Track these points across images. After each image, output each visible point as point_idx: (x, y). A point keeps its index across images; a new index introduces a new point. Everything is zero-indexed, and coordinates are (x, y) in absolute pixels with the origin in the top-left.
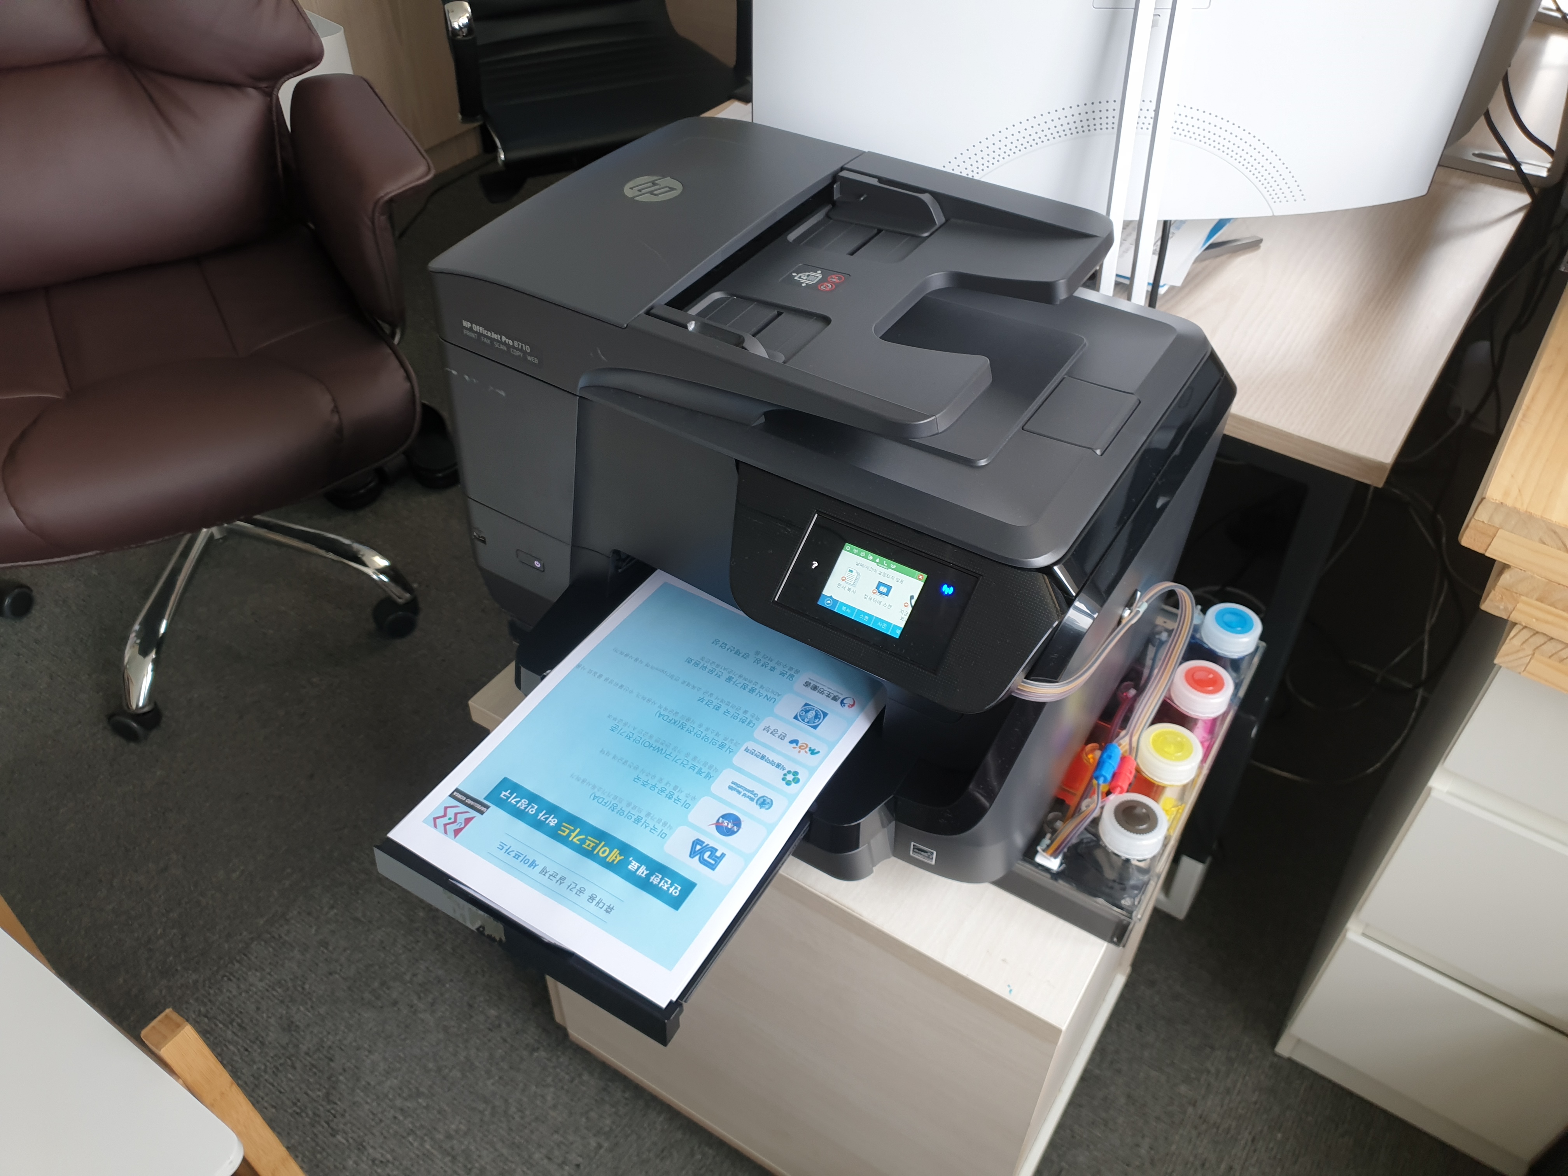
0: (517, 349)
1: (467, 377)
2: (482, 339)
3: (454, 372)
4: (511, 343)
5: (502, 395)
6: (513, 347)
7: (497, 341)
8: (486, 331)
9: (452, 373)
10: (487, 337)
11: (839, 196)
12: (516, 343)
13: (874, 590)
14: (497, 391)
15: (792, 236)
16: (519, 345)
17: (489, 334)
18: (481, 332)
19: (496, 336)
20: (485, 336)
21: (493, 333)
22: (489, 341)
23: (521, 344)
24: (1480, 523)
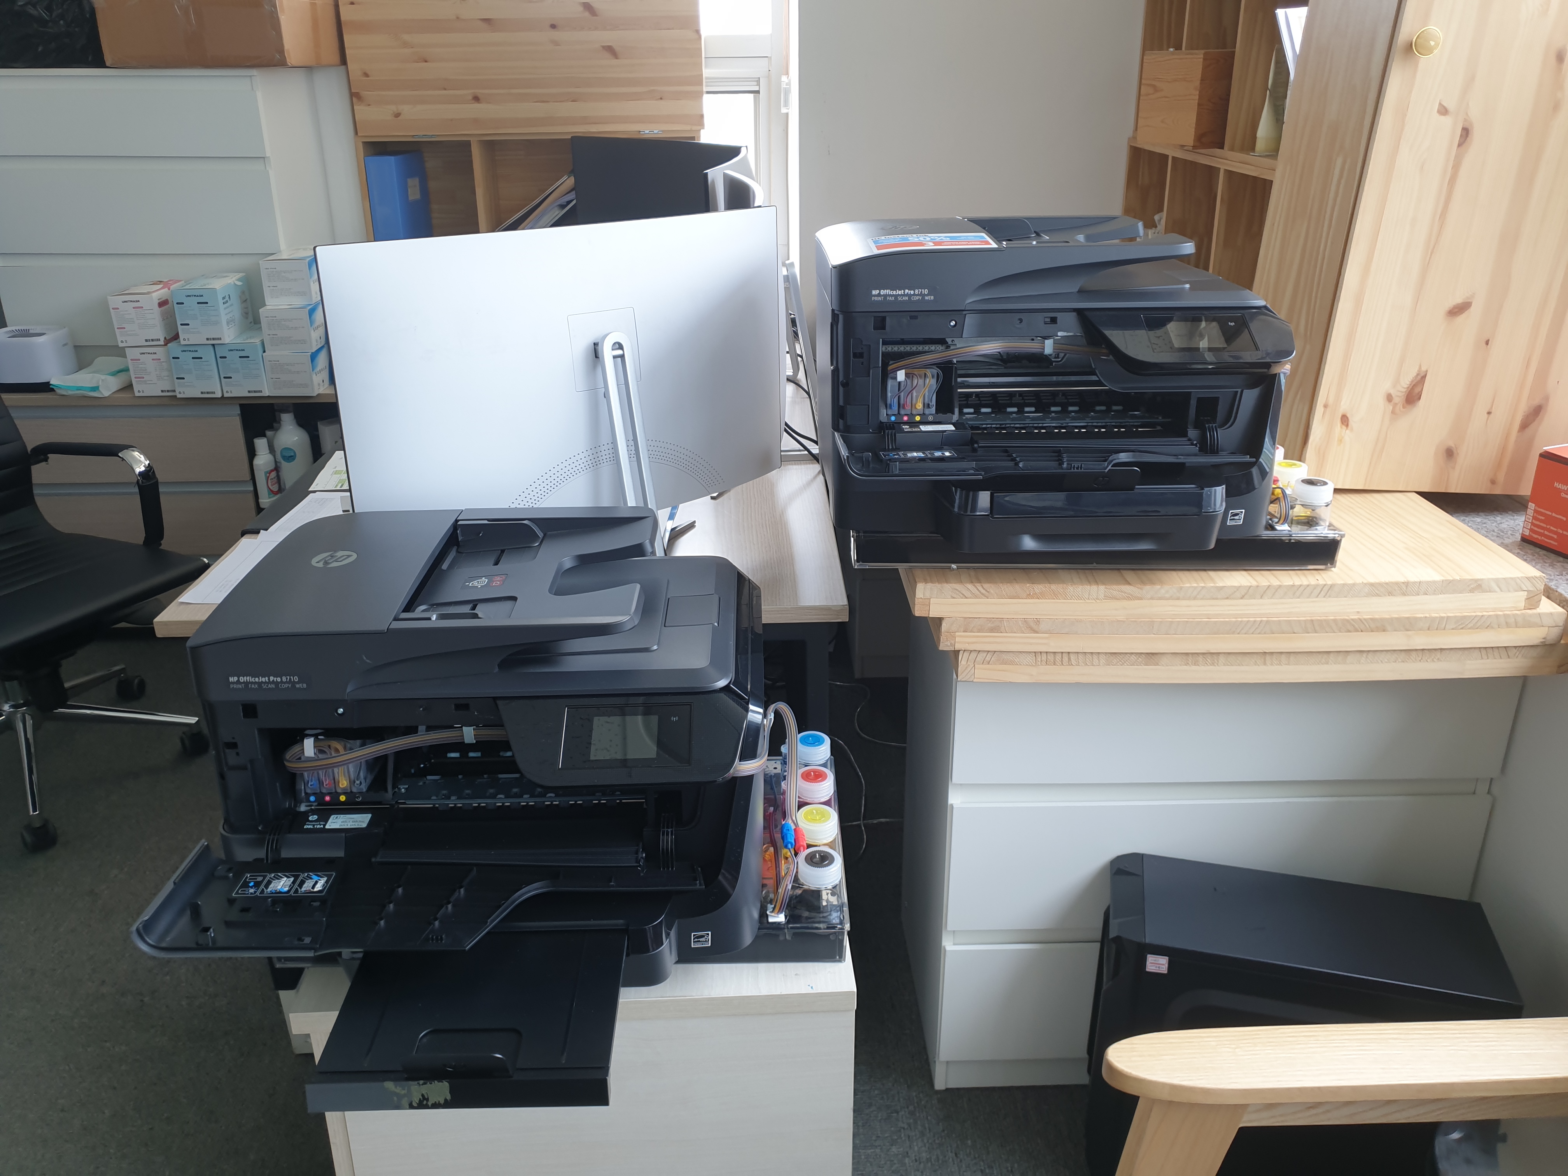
0: (285, 683)
2: (250, 687)
4: (279, 679)
6: (282, 682)
7: (265, 683)
8: (253, 679)
10: (255, 683)
11: (461, 538)
12: (284, 679)
15: (445, 566)
16: (287, 679)
17: (257, 680)
18: (248, 681)
19: (263, 680)
20: (252, 683)
21: (260, 678)
22: (256, 686)
23: (289, 677)
24: (920, 600)
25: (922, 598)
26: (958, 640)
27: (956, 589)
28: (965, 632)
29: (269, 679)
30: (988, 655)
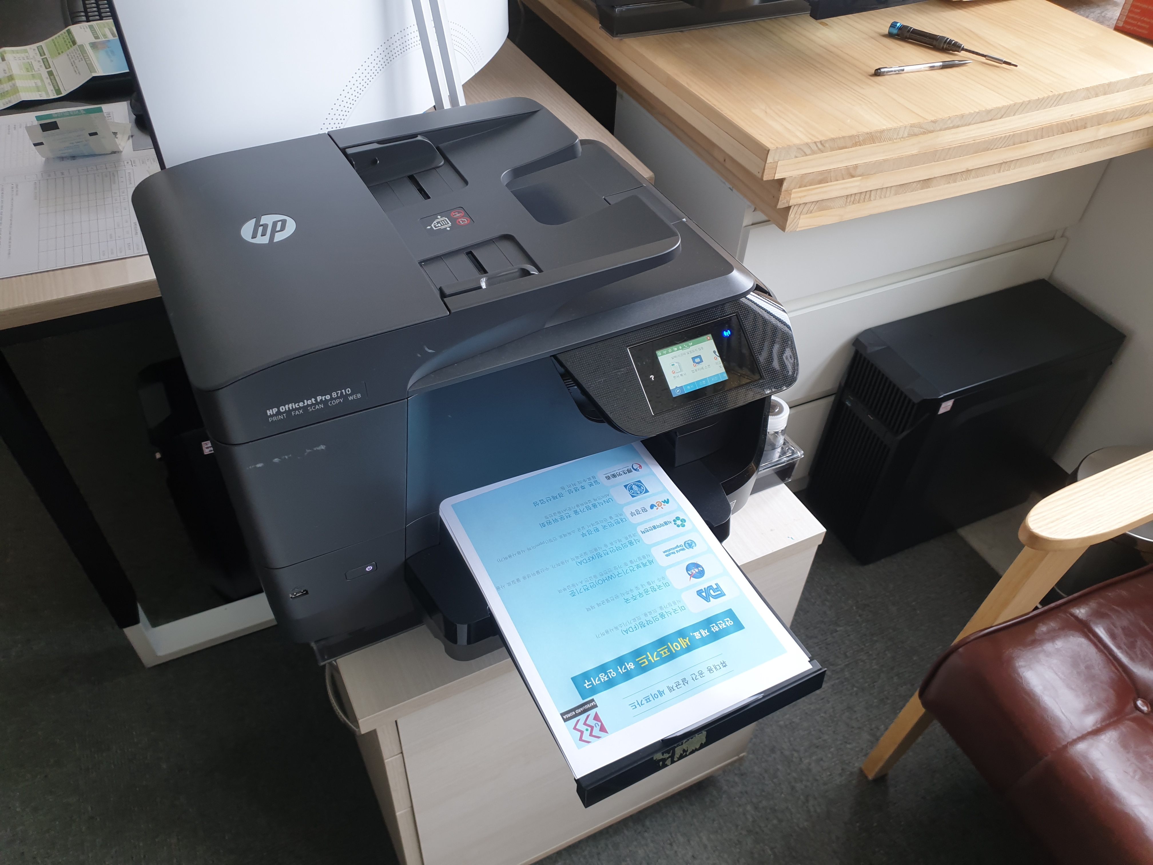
0: (335, 399)
1: (276, 460)
2: (293, 414)
3: (259, 465)
4: (328, 397)
5: (322, 449)
6: (332, 399)
7: (313, 404)
8: (296, 404)
9: (256, 468)
10: (300, 408)
12: (334, 395)
13: (694, 364)
14: (315, 449)
16: (337, 394)
17: (301, 404)
18: (291, 408)
19: (309, 402)
20: (296, 409)
21: (305, 401)
22: (301, 411)
23: (340, 392)
24: (770, 164)
25: (772, 162)
26: (792, 196)
27: (800, 149)
28: (799, 188)
29: (316, 400)
30: (812, 205)
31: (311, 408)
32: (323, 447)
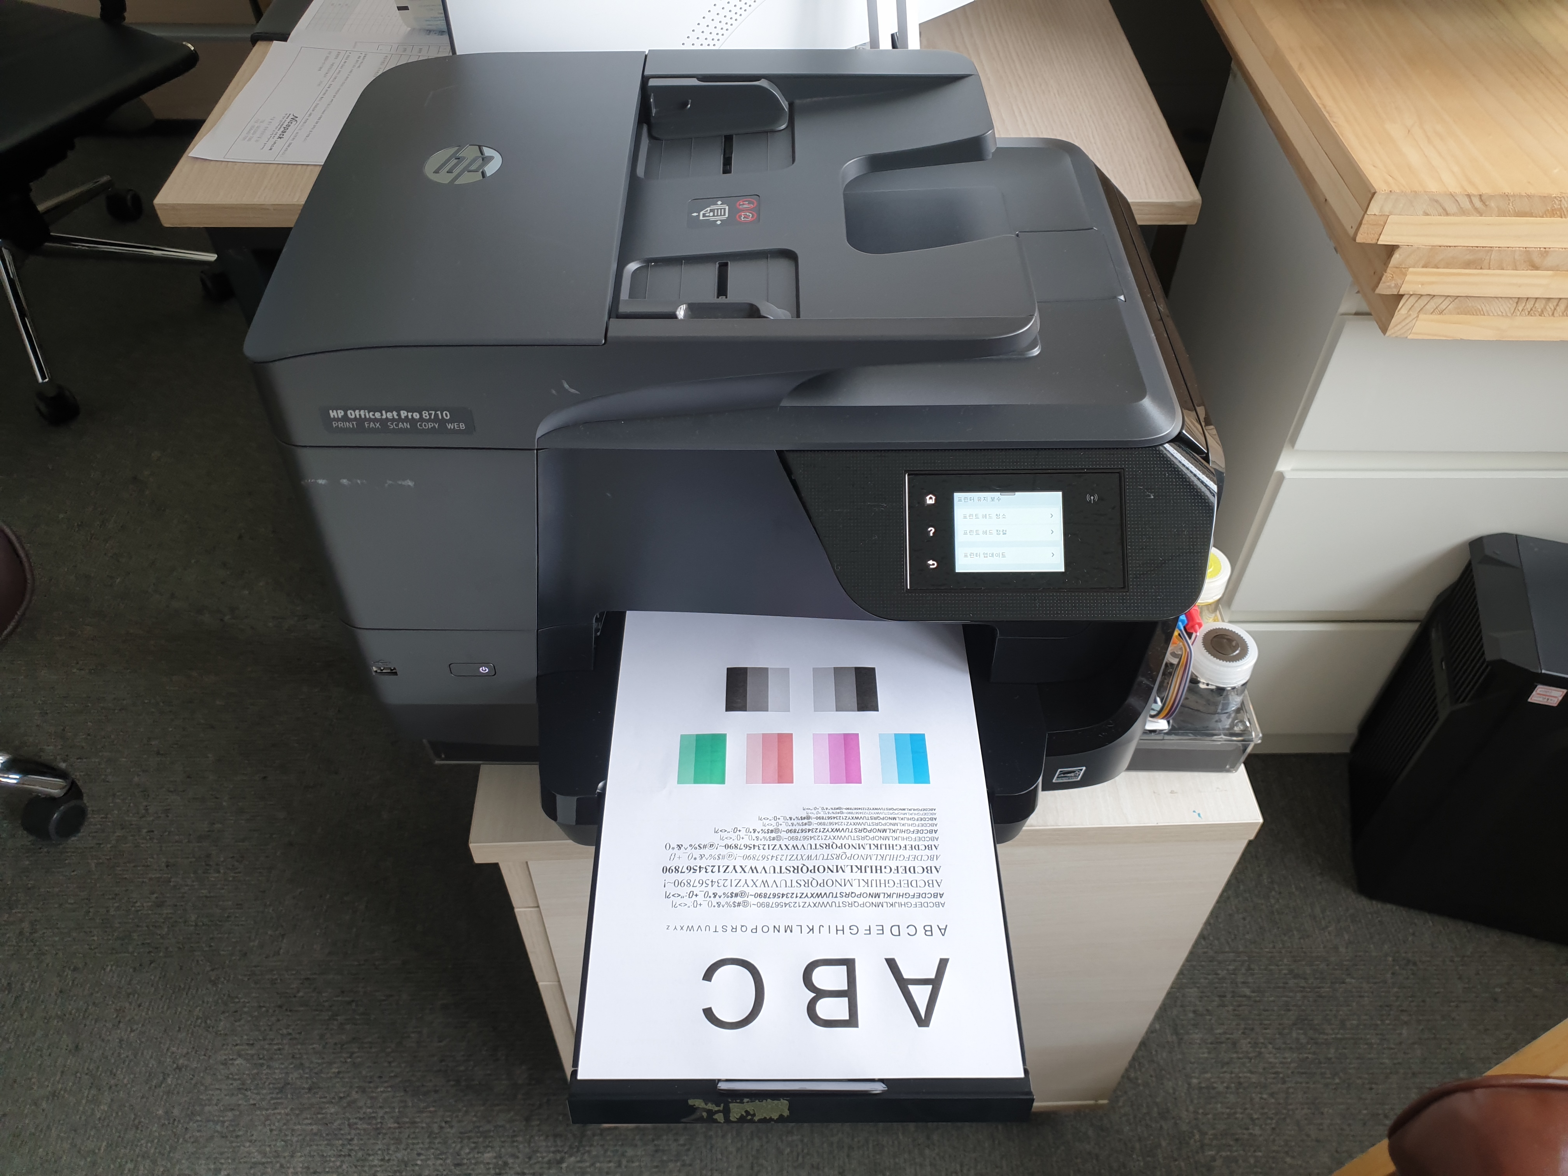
0: (430, 420)
1: (345, 481)
2: (366, 425)
3: (321, 482)
4: (416, 416)
5: (409, 486)
6: (421, 418)
7: (393, 420)
8: (371, 413)
9: (318, 484)
10: (375, 420)
11: (657, 110)
12: (425, 415)
14: (400, 483)
15: (640, 171)
16: (430, 415)
17: (378, 415)
18: (363, 417)
19: (389, 415)
20: (370, 420)
21: (384, 412)
22: (378, 425)
23: (433, 412)
24: (1373, 217)
25: (1377, 214)
26: (1408, 278)
27: (1437, 201)
28: (1423, 267)
29: (399, 415)
30: (1446, 301)
31: (392, 424)
32: (411, 483)
